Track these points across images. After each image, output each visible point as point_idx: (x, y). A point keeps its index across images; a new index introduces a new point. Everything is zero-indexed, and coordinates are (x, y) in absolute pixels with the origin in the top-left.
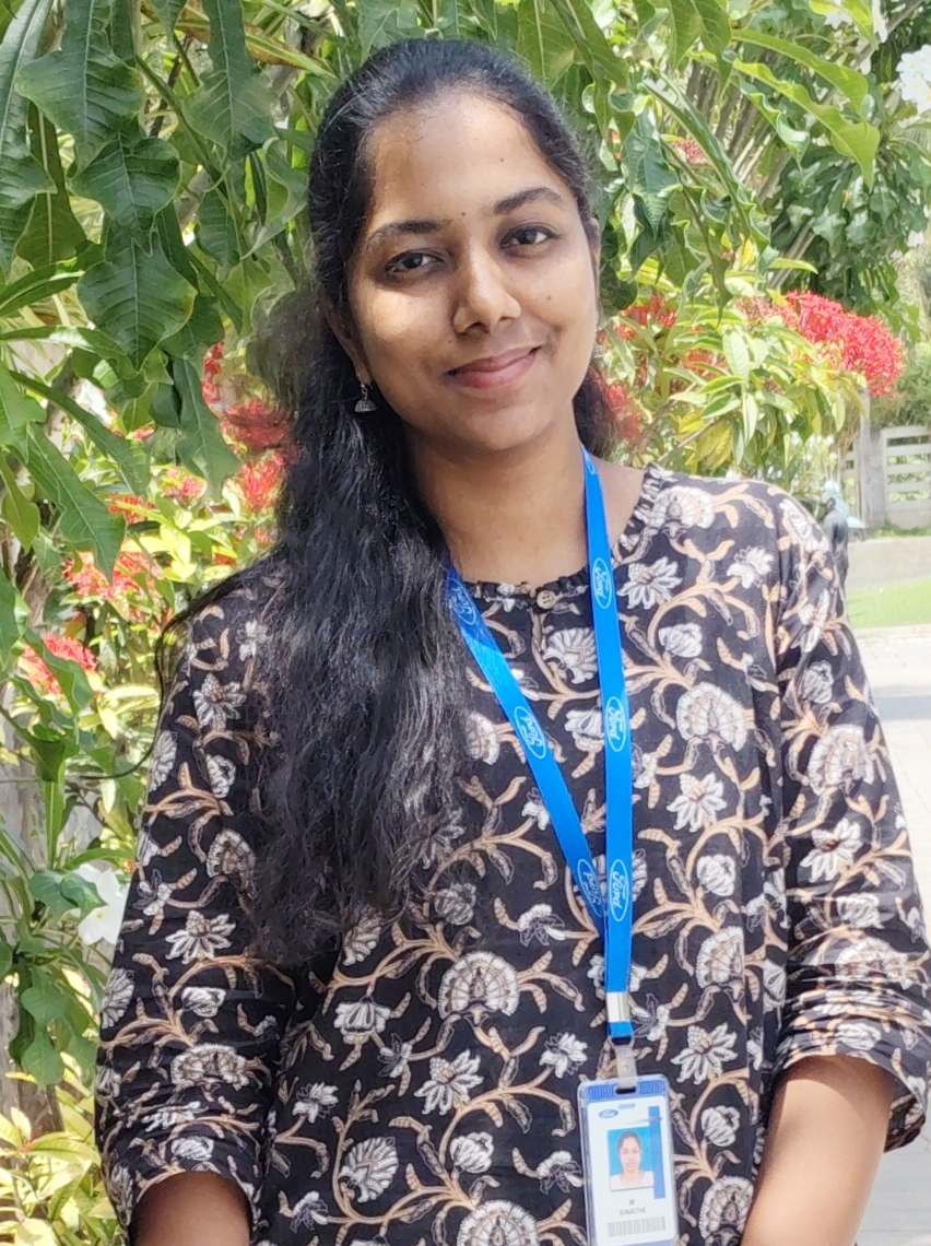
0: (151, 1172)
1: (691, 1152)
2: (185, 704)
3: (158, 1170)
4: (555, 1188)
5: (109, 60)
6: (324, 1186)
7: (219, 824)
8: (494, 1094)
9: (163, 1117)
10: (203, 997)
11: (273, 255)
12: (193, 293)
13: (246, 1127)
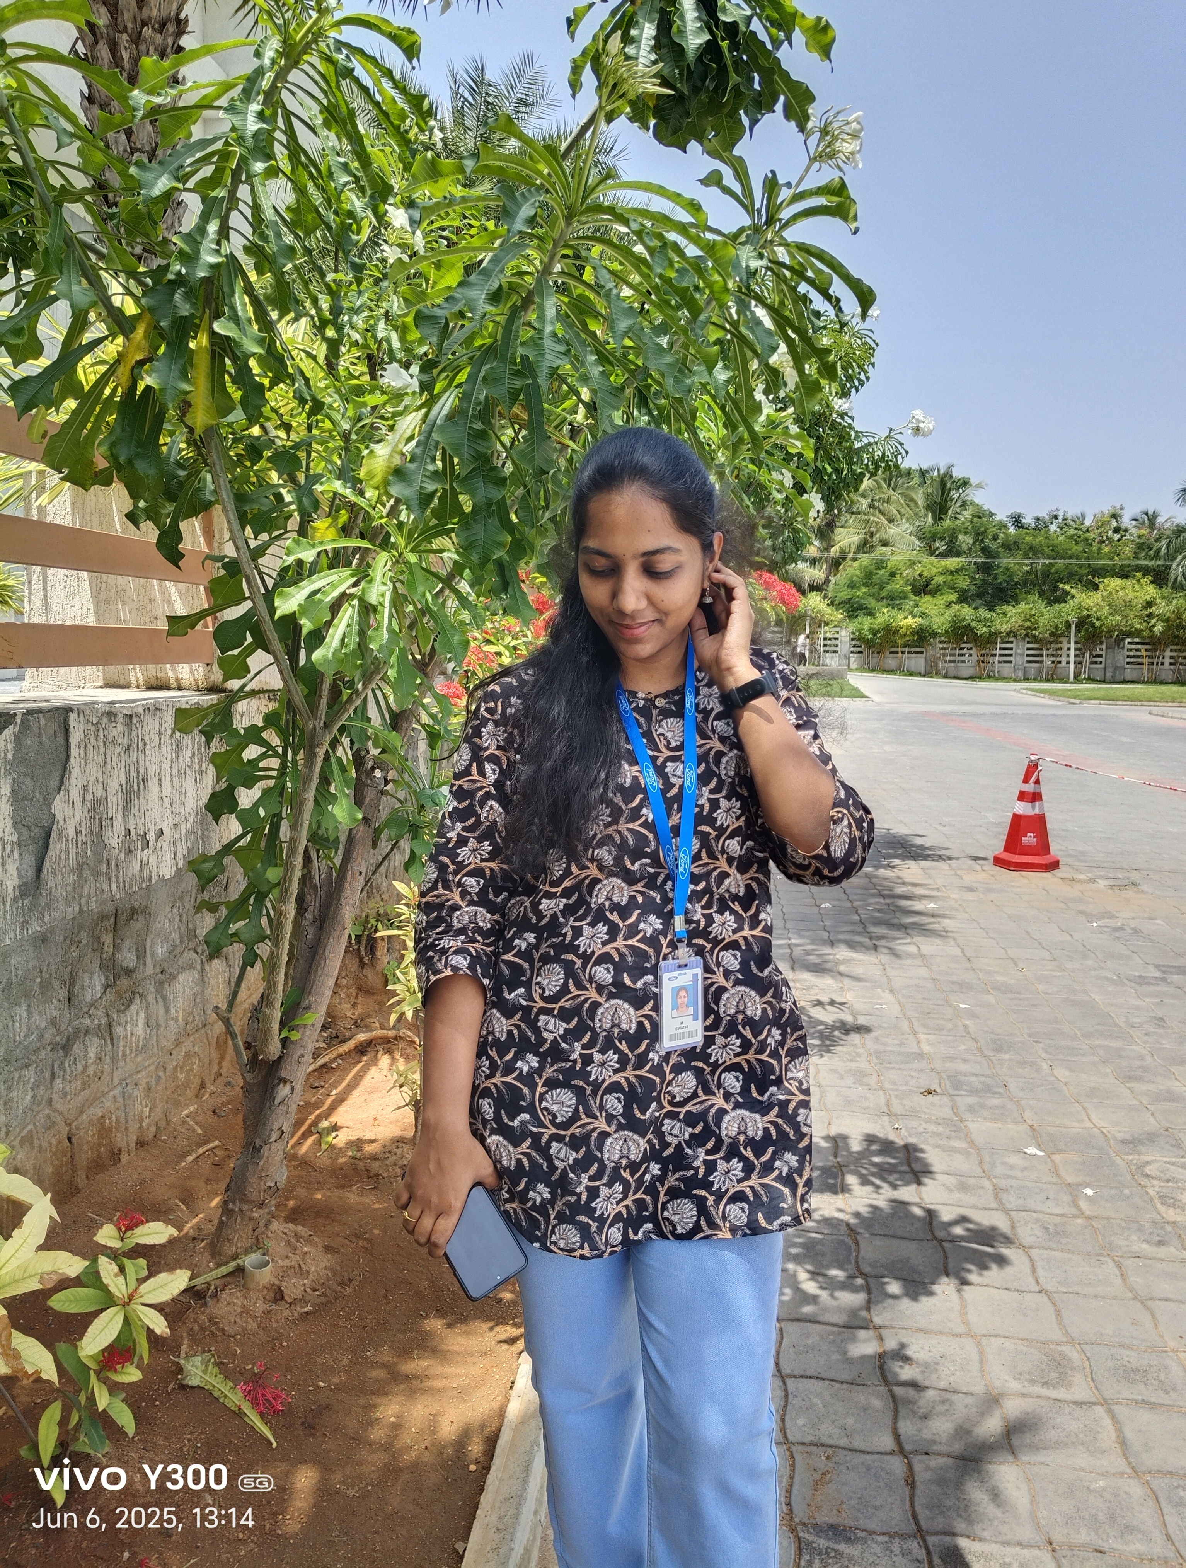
0: (436, 972)
1: (714, 973)
2: (477, 733)
3: (440, 972)
4: (645, 994)
5: (478, 426)
6: (528, 985)
7: (488, 796)
8: (615, 945)
9: (445, 942)
10: (471, 882)
11: (550, 526)
12: (510, 539)
13: (488, 949)
